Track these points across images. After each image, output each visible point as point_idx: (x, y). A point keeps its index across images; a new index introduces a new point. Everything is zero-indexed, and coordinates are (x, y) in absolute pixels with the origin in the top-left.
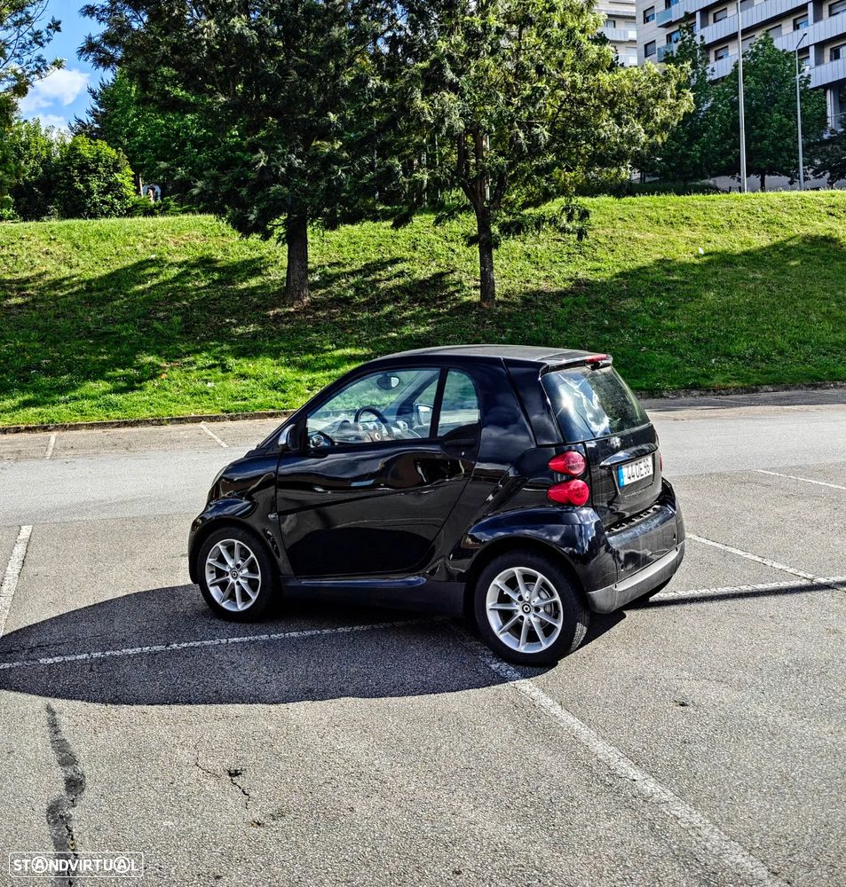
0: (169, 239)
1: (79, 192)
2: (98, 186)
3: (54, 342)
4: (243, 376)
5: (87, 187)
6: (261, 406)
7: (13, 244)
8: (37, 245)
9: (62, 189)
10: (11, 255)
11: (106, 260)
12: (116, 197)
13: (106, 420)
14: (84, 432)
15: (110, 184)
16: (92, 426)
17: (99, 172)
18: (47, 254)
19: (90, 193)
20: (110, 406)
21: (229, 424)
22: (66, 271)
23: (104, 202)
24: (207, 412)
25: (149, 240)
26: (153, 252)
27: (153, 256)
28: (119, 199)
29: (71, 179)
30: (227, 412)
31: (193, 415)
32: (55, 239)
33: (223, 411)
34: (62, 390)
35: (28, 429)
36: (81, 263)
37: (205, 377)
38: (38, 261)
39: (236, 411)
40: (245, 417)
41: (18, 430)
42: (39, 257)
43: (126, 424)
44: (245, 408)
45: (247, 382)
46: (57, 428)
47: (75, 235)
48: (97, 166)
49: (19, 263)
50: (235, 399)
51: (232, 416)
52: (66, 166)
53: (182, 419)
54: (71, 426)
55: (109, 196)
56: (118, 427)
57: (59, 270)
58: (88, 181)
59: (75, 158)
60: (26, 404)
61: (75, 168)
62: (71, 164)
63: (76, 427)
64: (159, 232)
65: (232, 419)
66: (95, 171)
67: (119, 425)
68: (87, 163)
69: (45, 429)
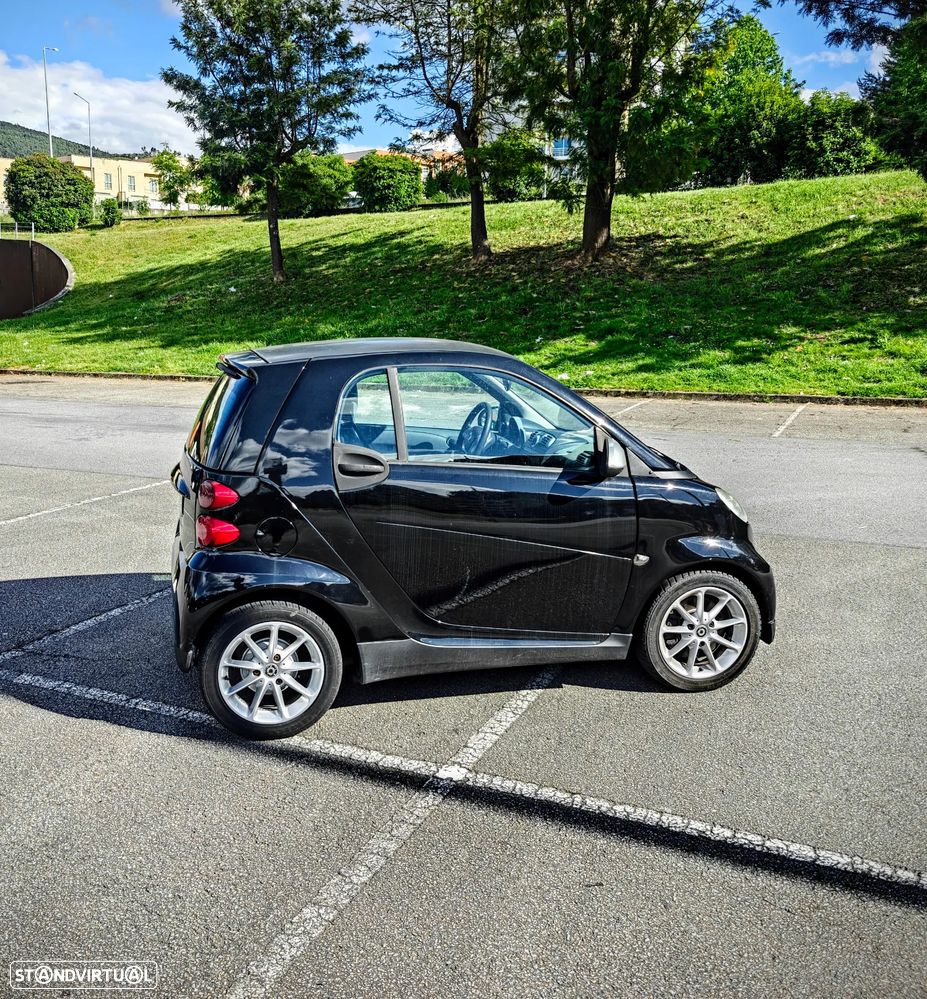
0: (878, 197)
1: (811, 151)
2: (833, 143)
3: (706, 309)
4: (893, 354)
5: (821, 144)
6: (889, 391)
7: (712, 208)
8: (736, 208)
9: (794, 149)
10: (707, 220)
11: (800, 222)
12: (852, 154)
13: (706, 391)
14: (680, 402)
15: (847, 139)
16: (689, 396)
17: (836, 128)
18: (742, 217)
19: (823, 151)
20: (720, 376)
21: (840, 408)
22: (753, 234)
23: (839, 160)
24: (820, 393)
25: (855, 199)
26: (854, 212)
27: (852, 217)
28: (857, 155)
29: (804, 138)
30: (843, 394)
31: (802, 394)
32: (756, 202)
33: (839, 393)
34: (684, 356)
35: (628, 394)
36: (772, 225)
37: (844, 353)
38: (729, 225)
39: (854, 394)
40: (864, 403)
41: (618, 394)
42: (733, 221)
43: (726, 397)
44: (867, 393)
45: (894, 362)
46: (655, 395)
47: (778, 196)
48: (835, 121)
49: (710, 228)
50: (866, 379)
51: (847, 400)
52: (801, 123)
53: (787, 397)
54: (669, 394)
55: (845, 153)
56: (716, 399)
57: (747, 234)
58: (822, 138)
59: (812, 114)
60: (641, 369)
61: (809, 125)
62: (806, 121)
63: (674, 396)
64: (872, 189)
65: (847, 403)
66: (831, 126)
67: (718, 398)
68: (824, 119)
69: (644, 395)
